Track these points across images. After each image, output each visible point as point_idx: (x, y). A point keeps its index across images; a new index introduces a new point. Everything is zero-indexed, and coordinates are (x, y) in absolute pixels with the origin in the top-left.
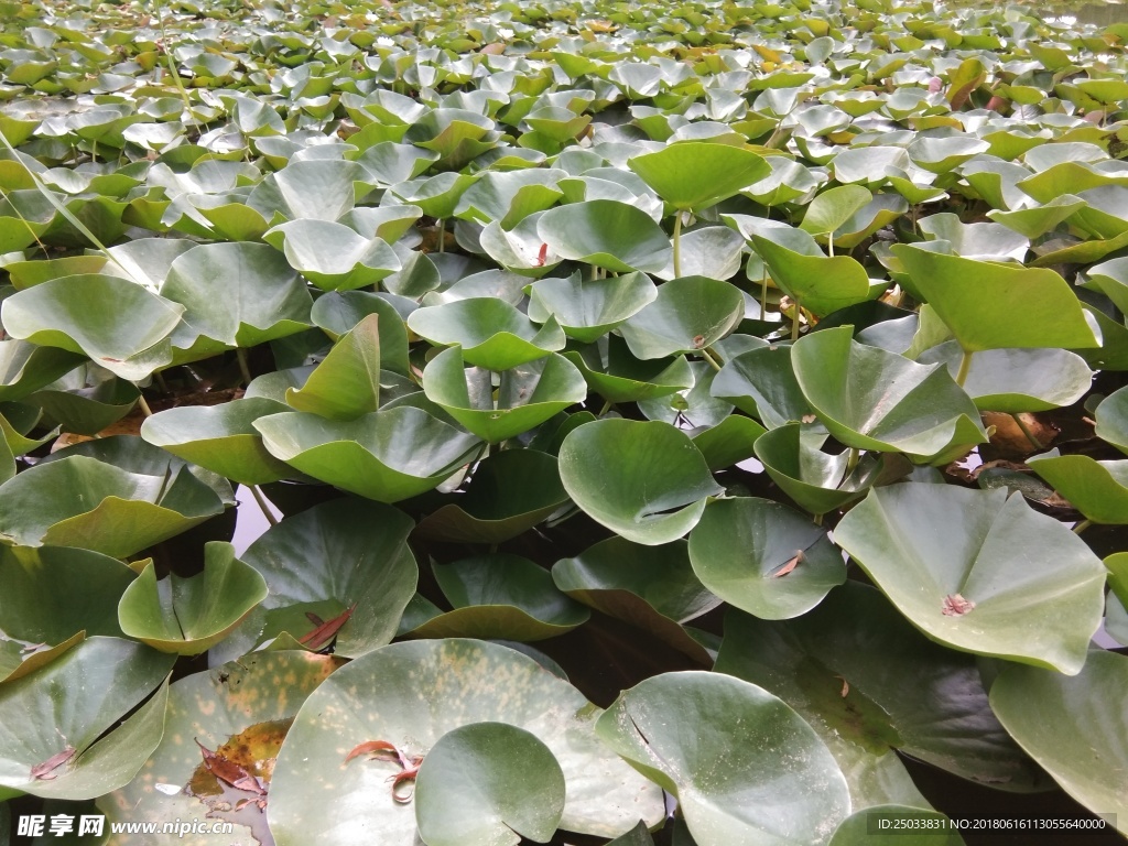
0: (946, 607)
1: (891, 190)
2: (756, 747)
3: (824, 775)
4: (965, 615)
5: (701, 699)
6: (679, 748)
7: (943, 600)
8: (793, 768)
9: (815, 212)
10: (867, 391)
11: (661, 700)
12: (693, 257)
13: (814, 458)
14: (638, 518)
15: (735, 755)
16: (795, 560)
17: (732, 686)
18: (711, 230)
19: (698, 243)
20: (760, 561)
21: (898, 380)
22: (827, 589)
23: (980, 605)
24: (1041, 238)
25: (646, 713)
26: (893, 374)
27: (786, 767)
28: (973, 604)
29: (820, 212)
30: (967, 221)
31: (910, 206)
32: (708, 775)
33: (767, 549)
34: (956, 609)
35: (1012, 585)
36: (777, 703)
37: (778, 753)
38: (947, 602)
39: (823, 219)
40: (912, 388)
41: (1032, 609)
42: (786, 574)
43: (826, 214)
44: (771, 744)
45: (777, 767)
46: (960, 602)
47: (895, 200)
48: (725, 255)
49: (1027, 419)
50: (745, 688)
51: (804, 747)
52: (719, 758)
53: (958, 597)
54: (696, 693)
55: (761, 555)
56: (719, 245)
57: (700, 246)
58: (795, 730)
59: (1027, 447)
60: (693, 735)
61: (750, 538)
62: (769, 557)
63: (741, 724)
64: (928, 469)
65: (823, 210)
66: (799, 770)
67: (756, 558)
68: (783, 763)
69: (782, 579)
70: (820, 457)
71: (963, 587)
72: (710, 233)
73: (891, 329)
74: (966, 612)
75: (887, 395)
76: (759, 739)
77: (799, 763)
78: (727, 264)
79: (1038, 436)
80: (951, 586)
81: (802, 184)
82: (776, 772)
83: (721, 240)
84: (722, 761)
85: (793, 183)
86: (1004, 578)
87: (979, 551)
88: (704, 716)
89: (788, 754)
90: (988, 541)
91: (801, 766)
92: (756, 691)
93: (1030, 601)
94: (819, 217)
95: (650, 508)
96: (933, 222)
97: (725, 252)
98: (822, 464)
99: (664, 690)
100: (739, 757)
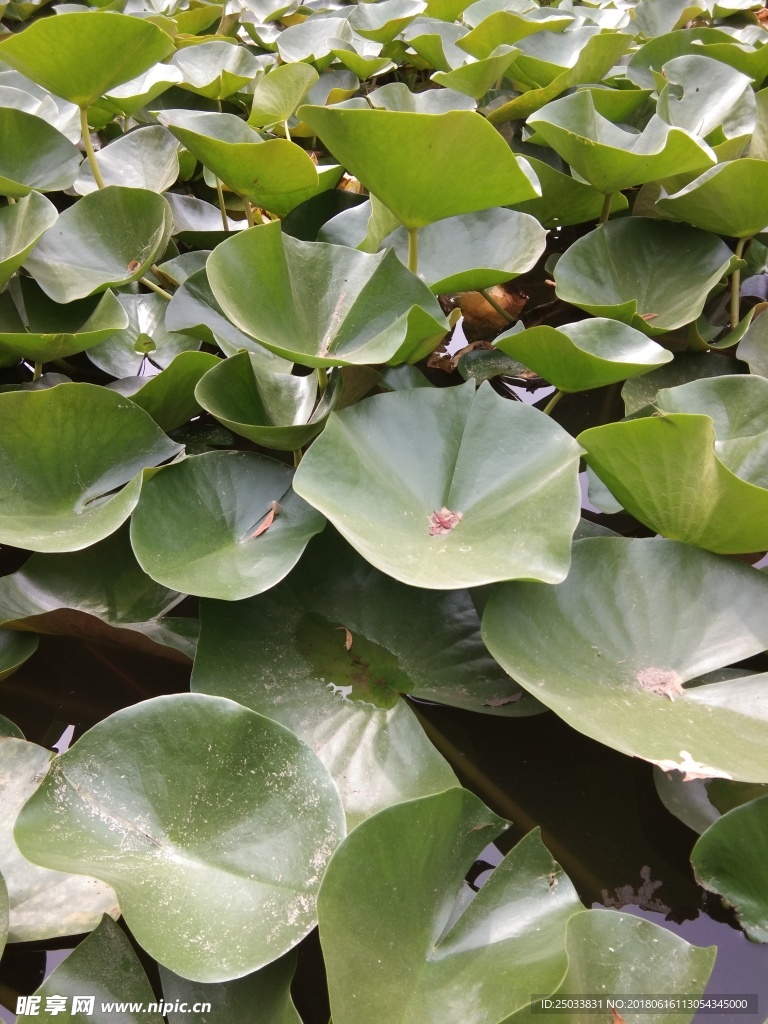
0: (433, 525)
1: (341, 67)
2: (234, 773)
3: (314, 787)
4: (453, 530)
5: (163, 731)
6: (146, 800)
7: (430, 518)
8: (279, 787)
9: (262, 99)
10: (321, 296)
11: (113, 748)
12: (130, 167)
13: (283, 385)
14: (79, 507)
15: (212, 791)
16: (272, 513)
17: (197, 706)
18: (144, 132)
19: (132, 150)
20: (233, 524)
21: (351, 277)
22: (305, 542)
23: (467, 515)
24: (486, 96)
25: (96, 771)
26: (345, 271)
27: (270, 788)
28: (460, 515)
29: (267, 98)
30: (416, 90)
31: (361, 82)
32: (185, 823)
33: (239, 507)
34: (443, 525)
35: (496, 485)
36: (249, 715)
37: (259, 773)
38: (434, 519)
39: (273, 107)
40: (364, 284)
41: (514, 510)
42: (265, 531)
43: (275, 100)
44: (251, 765)
45: (261, 791)
46: (447, 516)
47: (346, 76)
48: (164, 159)
49: (497, 293)
50: (211, 705)
51: (288, 758)
52: (194, 799)
53: (445, 511)
54: (155, 725)
55: (233, 516)
56: (156, 148)
57: (136, 152)
58: (276, 740)
59: (500, 322)
60: (160, 777)
61: (217, 500)
62: (243, 517)
63: (213, 751)
64: (405, 369)
65: (271, 95)
66: (286, 789)
67: (228, 521)
68: (268, 784)
69: (261, 539)
70: (289, 381)
71: (448, 499)
72: (143, 135)
73: (352, 219)
74: (453, 525)
75: (342, 297)
76: (237, 763)
77: (286, 778)
78: (168, 170)
79: (509, 309)
80: (435, 499)
81: (248, 70)
82: (260, 797)
83: (156, 142)
84: (200, 802)
85: (238, 70)
86: (486, 480)
87: (456, 456)
88: (171, 752)
89: (272, 771)
90: (464, 442)
91: (288, 781)
92: (224, 704)
93: (512, 500)
94: (269, 104)
95: (90, 493)
96: (383, 94)
97: (163, 155)
98: (293, 389)
99: (116, 735)
100: (217, 791)
